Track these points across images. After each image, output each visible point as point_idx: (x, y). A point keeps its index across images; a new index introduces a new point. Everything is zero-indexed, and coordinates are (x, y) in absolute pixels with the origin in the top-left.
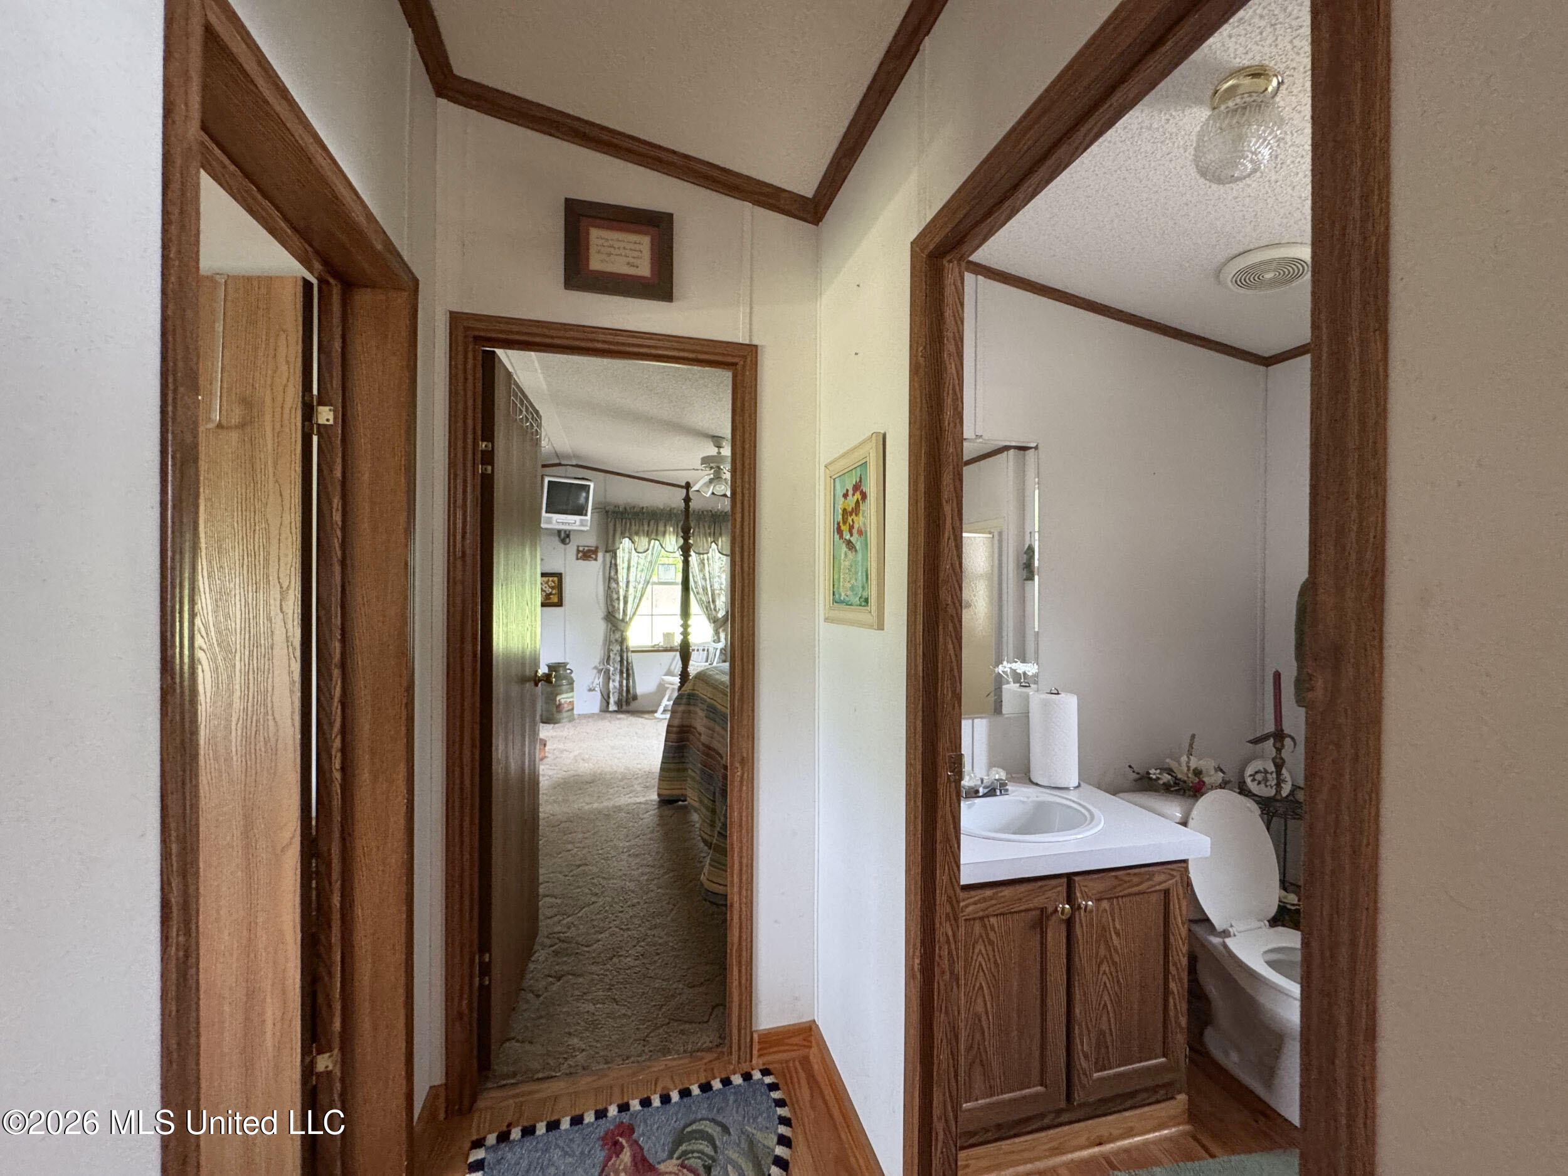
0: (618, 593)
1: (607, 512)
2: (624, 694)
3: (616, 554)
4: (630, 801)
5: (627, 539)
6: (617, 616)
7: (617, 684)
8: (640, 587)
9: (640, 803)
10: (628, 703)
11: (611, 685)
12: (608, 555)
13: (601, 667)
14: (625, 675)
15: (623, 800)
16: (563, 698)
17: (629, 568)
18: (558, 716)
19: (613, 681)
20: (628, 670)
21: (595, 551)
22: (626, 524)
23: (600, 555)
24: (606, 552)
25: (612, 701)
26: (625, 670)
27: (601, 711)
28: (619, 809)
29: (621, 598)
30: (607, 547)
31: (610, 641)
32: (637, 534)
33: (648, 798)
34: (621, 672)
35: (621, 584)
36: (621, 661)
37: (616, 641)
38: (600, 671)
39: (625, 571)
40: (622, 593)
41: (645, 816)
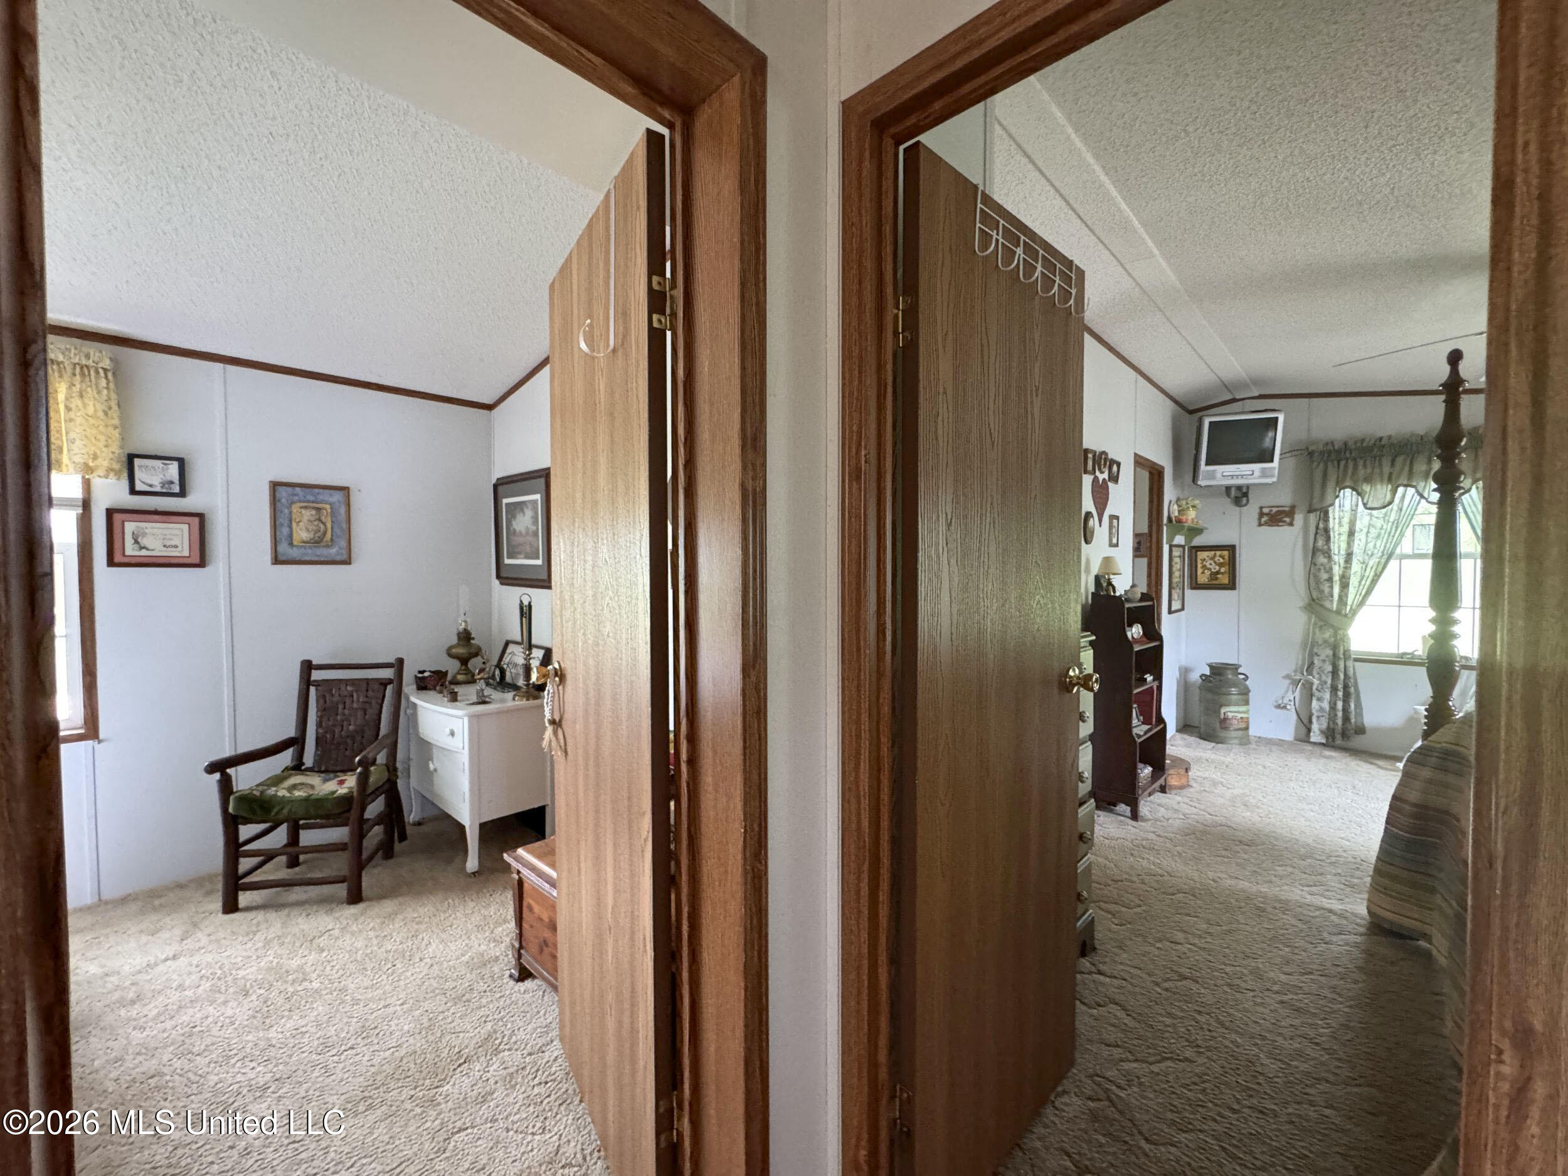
0: (1330, 570)
1: (1311, 454)
2: (1340, 721)
3: (1326, 513)
4: (1309, 899)
5: (1348, 491)
6: (1327, 604)
7: (1326, 705)
8: (1372, 562)
9: (1330, 911)
10: (1344, 735)
11: (1315, 704)
12: (1313, 518)
13: (1298, 678)
14: (1340, 694)
15: (1296, 894)
16: (1232, 711)
17: (1351, 533)
18: (1223, 734)
19: (1319, 699)
20: (1346, 687)
21: (1291, 512)
22: (1346, 466)
23: (1299, 518)
24: (1310, 511)
25: (1315, 727)
26: (1340, 686)
27: (1296, 739)
28: (1285, 906)
29: (1336, 578)
30: (1310, 505)
31: (1315, 644)
32: (1368, 480)
33: (1348, 907)
34: (1334, 689)
35: (1336, 558)
36: (1335, 673)
37: (1325, 641)
38: (1295, 683)
39: (1344, 537)
40: (1337, 571)
41: (1334, 939)
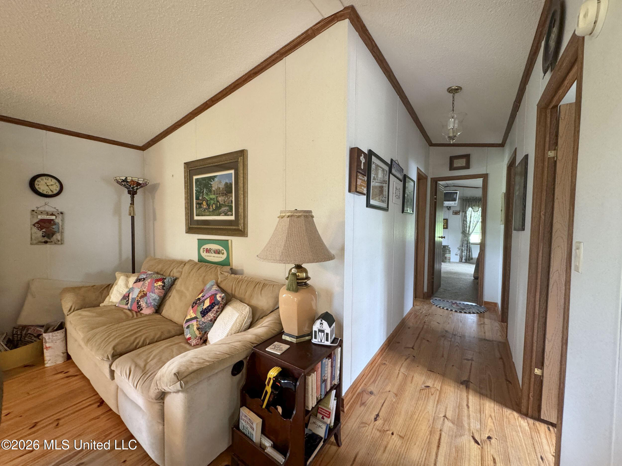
0: (467, 225)
1: (463, 200)
2: (468, 257)
3: (466, 213)
4: (465, 278)
5: (470, 208)
6: (466, 232)
7: (465, 254)
8: (475, 223)
10: (469, 260)
12: (463, 213)
14: (468, 251)
16: (447, 255)
17: (471, 217)
18: (446, 261)
19: (464, 253)
20: (469, 249)
21: (459, 212)
22: (470, 203)
23: (461, 213)
25: (463, 258)
26: (468, 250)
27: (460, 261)
28: (462, 278)
29: (468, 226)
30: (463, 210)
31: (463, 241)
32: (474, 206)
34: (467, 250)
35: (468, 222)
36: (467, 247)
37: (466, 240)
38: (459, 249)
39: (470, 218)
40: (468, 225)
